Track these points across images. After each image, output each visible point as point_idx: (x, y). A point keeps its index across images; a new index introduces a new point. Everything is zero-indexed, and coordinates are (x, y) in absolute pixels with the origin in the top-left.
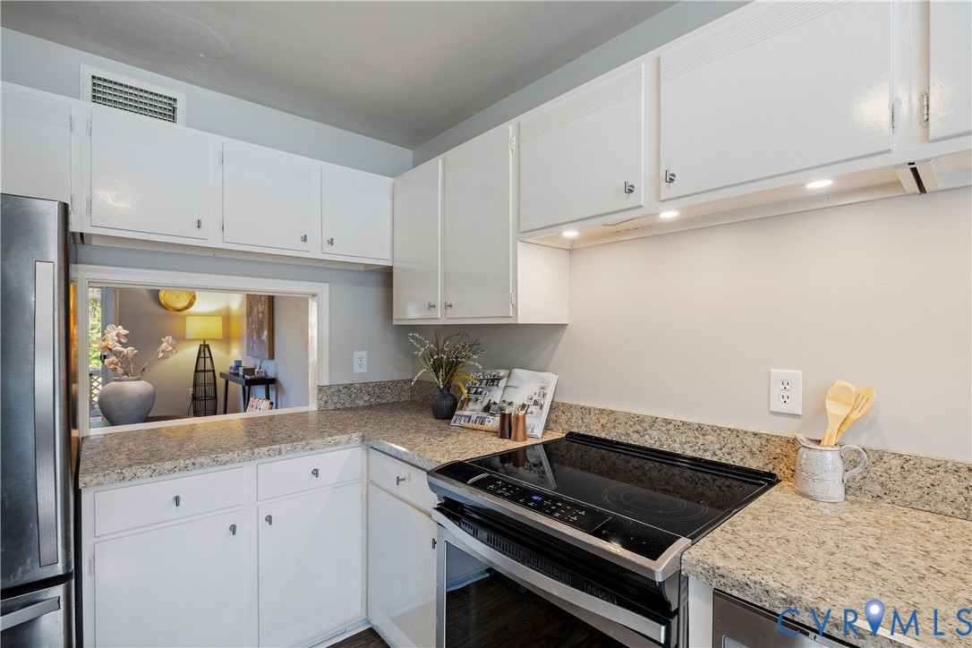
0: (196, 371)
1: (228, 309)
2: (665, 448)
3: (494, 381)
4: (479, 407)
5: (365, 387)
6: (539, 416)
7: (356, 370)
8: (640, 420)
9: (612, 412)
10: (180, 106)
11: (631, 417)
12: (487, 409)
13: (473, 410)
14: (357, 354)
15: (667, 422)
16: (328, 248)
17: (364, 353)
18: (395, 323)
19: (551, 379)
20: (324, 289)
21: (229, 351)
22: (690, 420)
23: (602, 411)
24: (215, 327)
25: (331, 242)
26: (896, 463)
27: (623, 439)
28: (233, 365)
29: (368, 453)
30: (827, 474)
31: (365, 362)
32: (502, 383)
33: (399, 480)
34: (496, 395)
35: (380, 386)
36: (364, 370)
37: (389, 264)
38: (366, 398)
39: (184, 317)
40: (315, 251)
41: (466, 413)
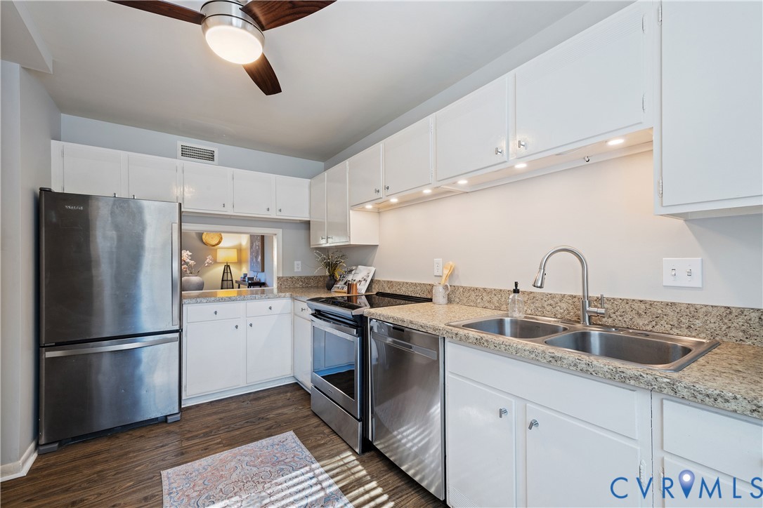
0: (223, 280)
1: (240, 245)
2: (407, 294)
3: (351, 271)
4: (343, 282)
5: (300, 279)
6: (365, 285)
7: (296, 270)
8: (399, 283)
9: (391, 282)
10: (216, 154)
11: (397, 283)
12: (345, 284)
13: (340, 284)
14: (296, 262)
15: (407, 283)
16: (279, 213)
17: (300, 262)
18: (312, 247)
19: (373, 269)
20: (279, 232)
21: (240, 269)
22: (412, 282)
23: (388, 281)
24: (233, 256)
25: (280, 210)
26: (462, 290)
27: (395, 293)
28: (243, 276)
29: (294, 302)
30: (439, 295)
31: (300, 266)
32: (353, 272)
33: (302, 310)
34: (350, 278)
35: (308, 278)
36: (300, 270)
37: (308, 219)
38: (301, 283)
39: (216, 250)
40: (273, 215)
41: (338, 286)
